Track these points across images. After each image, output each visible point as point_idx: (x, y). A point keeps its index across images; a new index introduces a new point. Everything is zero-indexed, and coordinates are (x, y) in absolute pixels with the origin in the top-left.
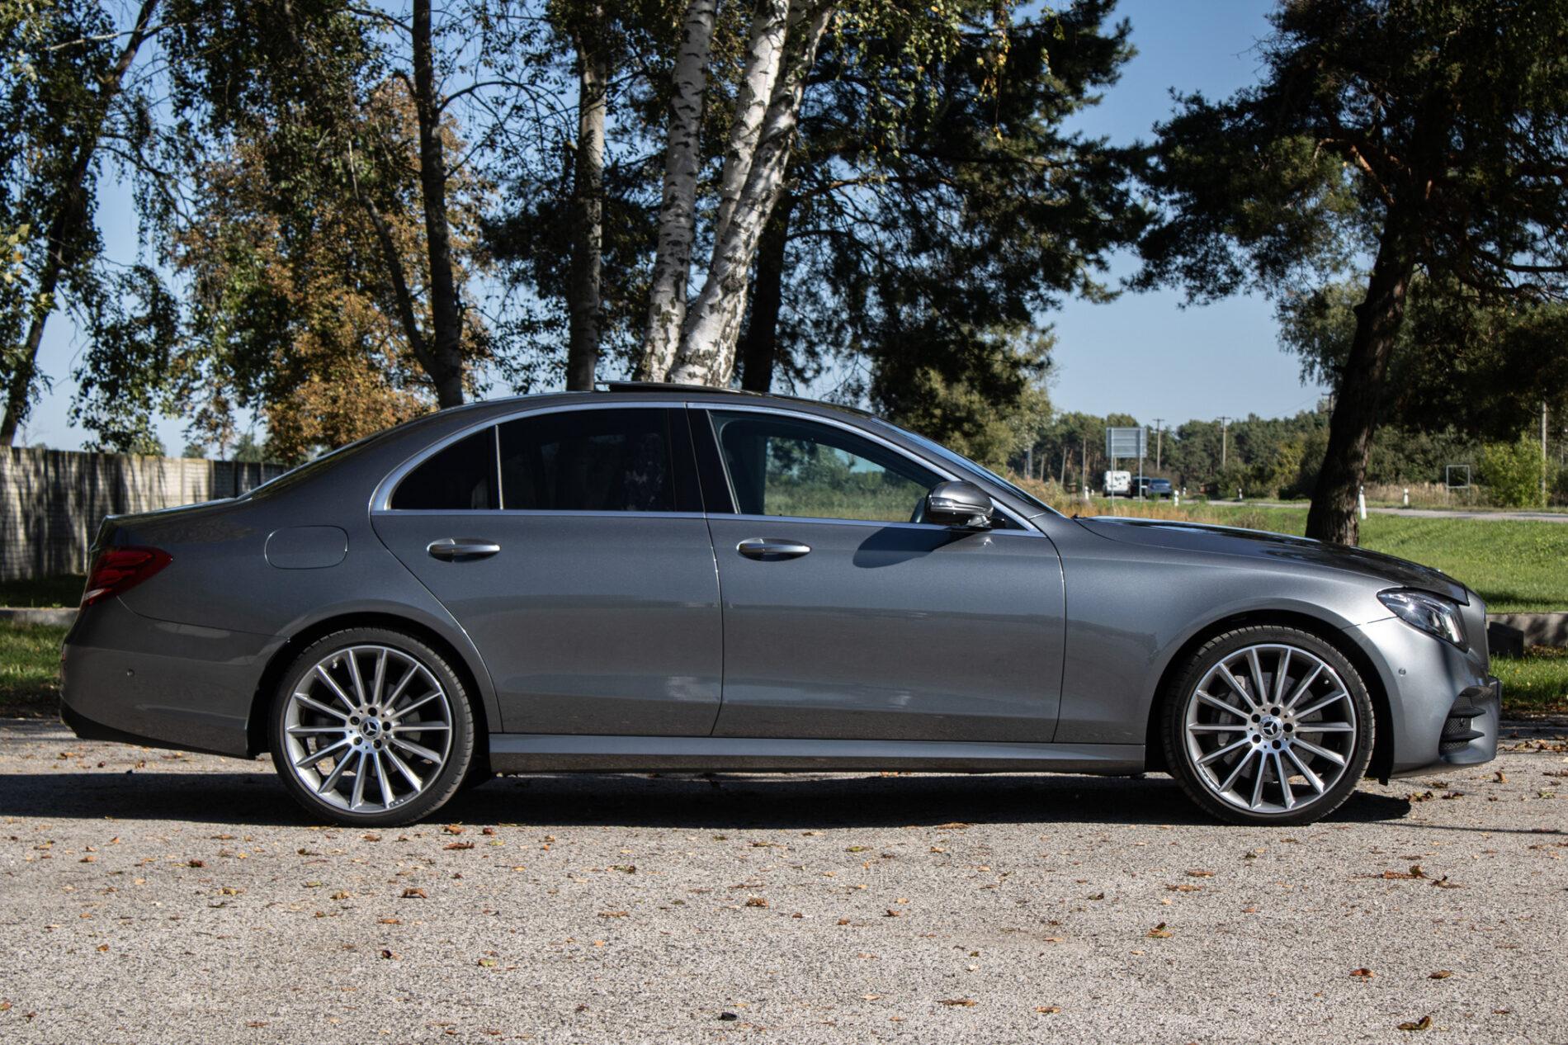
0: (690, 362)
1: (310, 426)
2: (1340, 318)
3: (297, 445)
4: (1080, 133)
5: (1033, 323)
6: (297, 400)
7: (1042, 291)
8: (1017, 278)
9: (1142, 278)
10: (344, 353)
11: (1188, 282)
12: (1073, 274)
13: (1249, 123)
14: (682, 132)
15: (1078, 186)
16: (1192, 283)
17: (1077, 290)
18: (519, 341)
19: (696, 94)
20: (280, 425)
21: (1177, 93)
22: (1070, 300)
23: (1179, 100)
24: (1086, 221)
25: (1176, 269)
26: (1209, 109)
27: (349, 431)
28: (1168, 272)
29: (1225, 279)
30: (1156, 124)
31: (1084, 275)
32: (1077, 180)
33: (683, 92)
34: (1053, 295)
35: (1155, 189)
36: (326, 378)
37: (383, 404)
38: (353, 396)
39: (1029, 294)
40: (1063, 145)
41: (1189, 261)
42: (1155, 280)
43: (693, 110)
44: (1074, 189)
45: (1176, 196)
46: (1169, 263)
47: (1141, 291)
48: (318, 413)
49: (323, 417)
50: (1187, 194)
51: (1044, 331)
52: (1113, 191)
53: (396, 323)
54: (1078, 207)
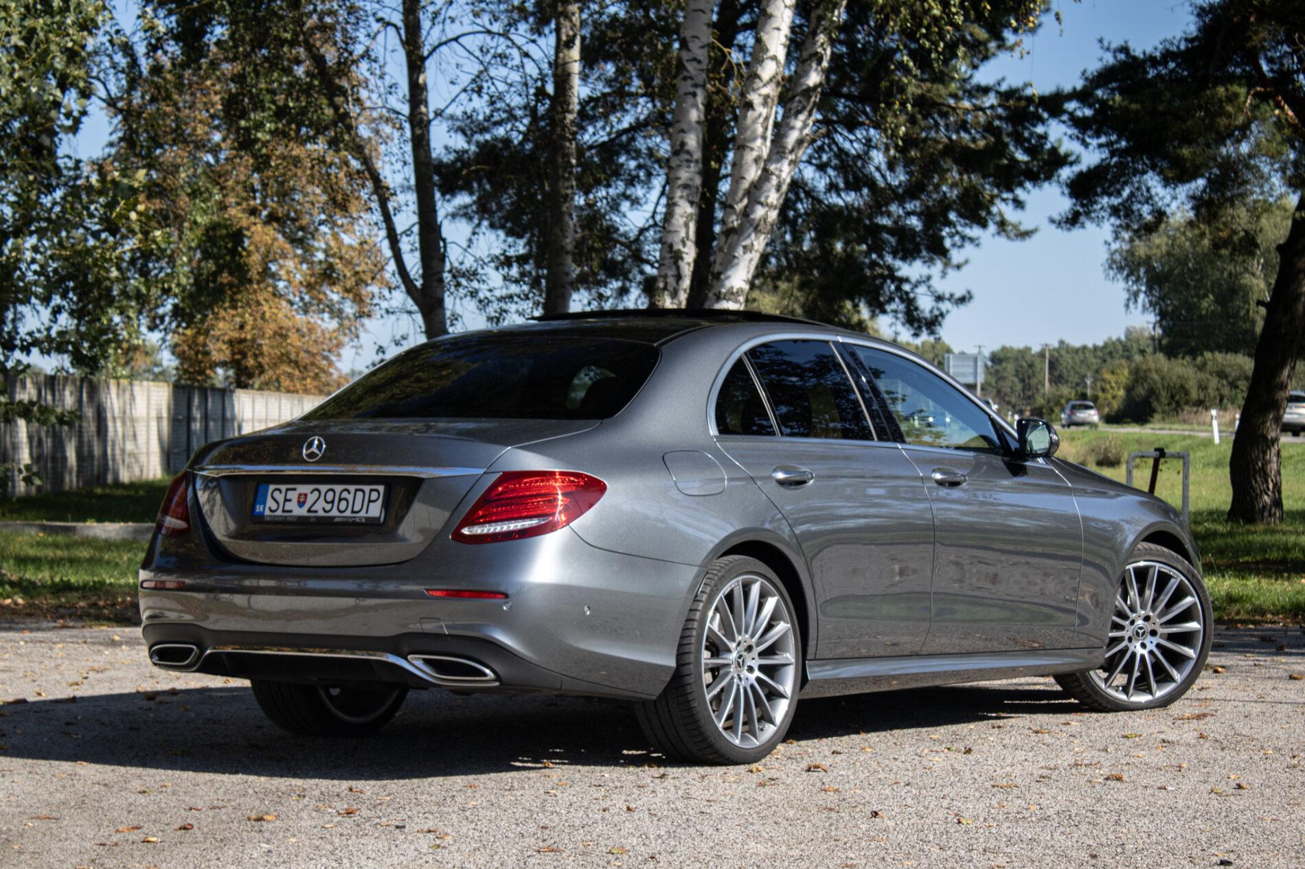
0: (724, 299)
1: (220, 350)
3: (205, 368)
4: (1003, 79)
5: (949, 260)
6: (206, 325)
7: (959, 228)
8: (935, 217)
9: (1070, 216)
10: (250, 282)
11: (1113, 220)
12: (989, 213)
13: (1172, 71)
14: (689, 82)
15: (999, 128)
16: (1118, 222)
17: (992, 228)
18: (497, 274)
19: (703, 47)
20: (190, 347)
21: (1106, 43)
22: (987, 235)
23: (1108, 49)
24: (1005, 162)
25: (1102, 208)
26: (1135, 58)
27: (256, 356)
28: (1095, 211)
29: (1149, 218)
30: (1084, 73)
31: (1001, 214)
32: (997, 123)
33: (691, 45)
34: (968, 232)
35: (1083, 134)
36: (234, 305)
37: (288, 330)
38: (260, 321)
39: (945, 231)
40: (985, 90)
41: (1115, 201)
42: (1082, 219)
43: (699, 62)
44: (997, 132)
45: (1103, 140)
46: (1096, 202)
47: (1069, 229)
48: (226, 338)
49: (231, 343)
50: (1114, 138)
51: (958, 267)
52: (1032, 134)
53: (299, 252)
54: (999, 149)
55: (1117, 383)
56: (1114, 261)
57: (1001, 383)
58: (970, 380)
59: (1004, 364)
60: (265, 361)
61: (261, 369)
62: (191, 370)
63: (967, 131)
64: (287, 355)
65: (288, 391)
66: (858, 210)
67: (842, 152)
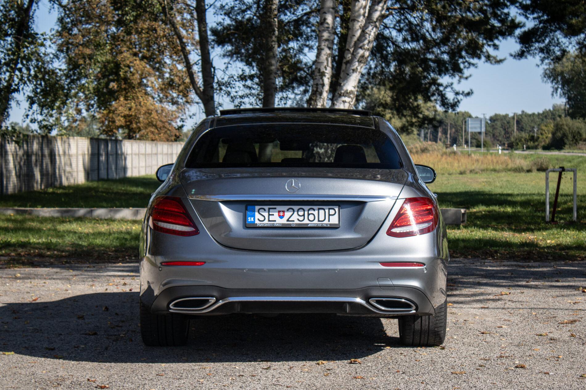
0: (343, 96)
1: (120, 120)
2: (570, 67)
3: (113, 129)
5: (463, 74)
6: (113, 109)
7: (467, 59)
8: (455, 54)
9: (520, 53)
10: (134, 87)
11: (540, 54)
12: (482, 52)
15: (486, 10)
16: (543, 56)
17: (483, 59)
18: (240, 84)
20: (106, 119)
22: (481, 62)
24: (489, 27)
25: (535, 49)
27: (136, 123)
28: (532, 50)
29: (558, 53)
31: (487, 52)
32: (485, 8)
34: (472, 61)
35: (526, 12)
36: (126, 99)
37: (152, 110)
38: (138, 106)
39: (461, 61)
41: (542, 45)
42: (526, 54)
44: (484, 12)
45: (535, 15)
46: (532, 46)
47: (519, 59)
48: (123, 114)
49: (125, 117)
50: (540, 14)
51: (467, 78)
52: (502, 13)
53: (157, 73)
54: (486, 21)
55: (548, 131)
56: (546, 74)
57: (495, 131)
58: (479, 130)
59: (496, 122)
60: (141, 125)
61: (140, 129)
62: (106, 130)
63: (470, 12)
64: (152, 122)
65: (153, 140)
66: (418, 51)
67: (410, 23)
